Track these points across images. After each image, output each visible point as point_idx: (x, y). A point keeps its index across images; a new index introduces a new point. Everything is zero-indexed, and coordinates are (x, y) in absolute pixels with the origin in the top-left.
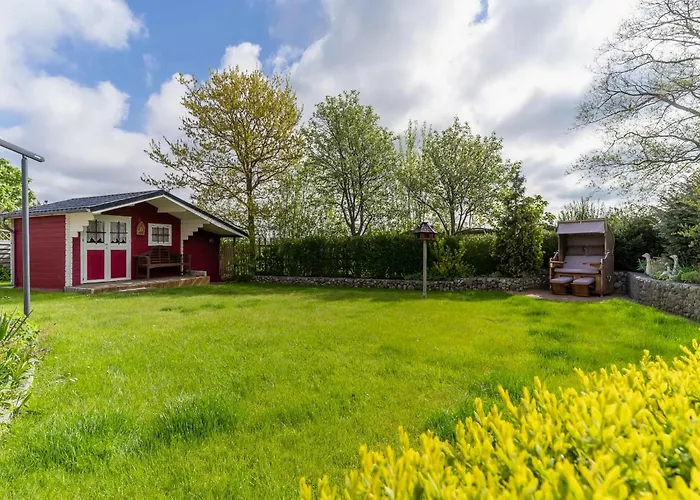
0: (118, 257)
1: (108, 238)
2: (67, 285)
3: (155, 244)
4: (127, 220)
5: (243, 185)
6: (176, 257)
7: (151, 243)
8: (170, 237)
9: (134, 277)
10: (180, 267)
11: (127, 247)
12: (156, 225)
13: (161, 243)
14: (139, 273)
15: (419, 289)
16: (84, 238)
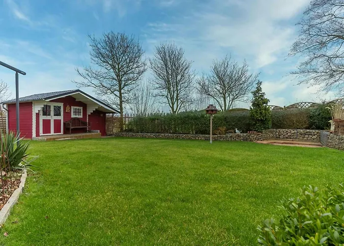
0: (57, 123)
1: (52, 113)
2: (33, 136)
3: (75, 116)
4: (61, 105)
5: (117, 87)
6: (85, 124)
7: (73, 116)
8: (82, 113)
9: (65, 133)
10: (86, 128)
11: (61, 118)
12: (75, 107)
13: (77, 116)
14: (67, 131)
15: (208, 139)
16: (41, 113)
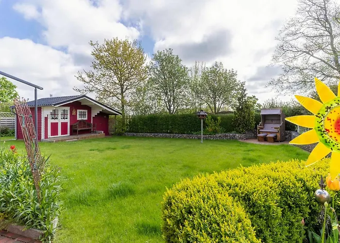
0: (64, 125)
1: (60, 117)
2: (42, 138)
3: (80, 119)
4: (68, 109)
5: (119, 91)
6: (89, 125)
7: (79, 118)
8: (87, 115)
9: (71, 134)
10: (91, 129)
11: (68, 121)
12: (81, 110)
13: (83, 119)
14: (73, 132)
15: (199, 139)
16: (50, 117)
